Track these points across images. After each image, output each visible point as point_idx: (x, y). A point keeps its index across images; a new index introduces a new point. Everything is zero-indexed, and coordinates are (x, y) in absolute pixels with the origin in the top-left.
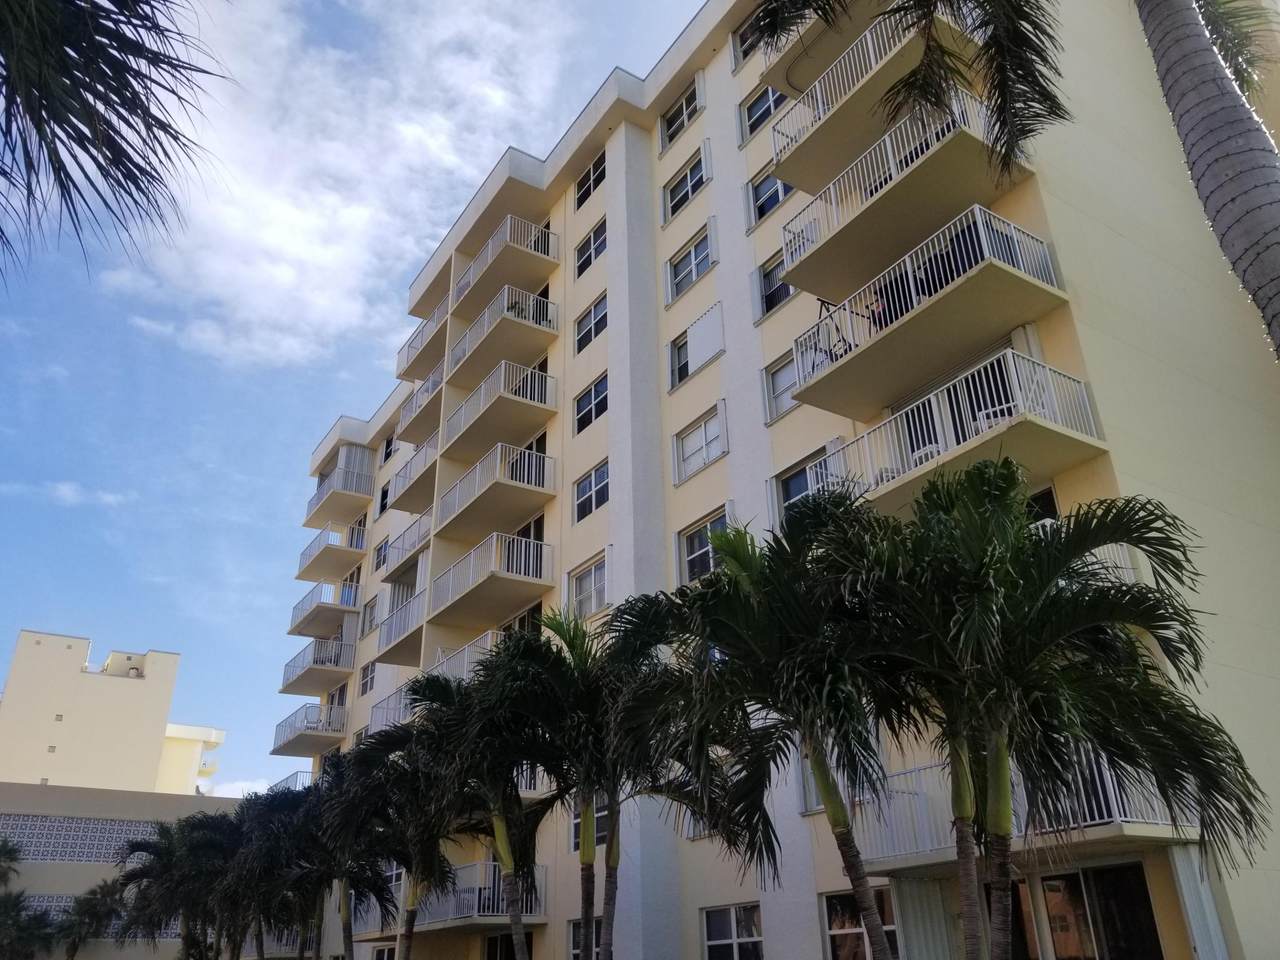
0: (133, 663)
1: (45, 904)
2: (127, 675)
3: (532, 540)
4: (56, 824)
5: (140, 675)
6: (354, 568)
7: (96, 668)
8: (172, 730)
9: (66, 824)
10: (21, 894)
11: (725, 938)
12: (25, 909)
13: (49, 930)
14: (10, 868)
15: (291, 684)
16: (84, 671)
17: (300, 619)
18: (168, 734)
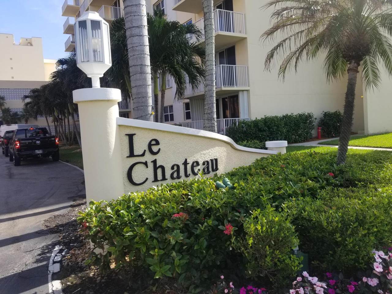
0: (28, 41)
1: (16, 110)
2: (28, 45)
3: (118, 7)
4: (12, 90)
5: (31, 45)
6: (78, 12)
7: (17, 43)
8: (45, 61)
9: (15, 91)
10: (9, 108)
11: (167, 113)
12: (11, 111)
13: (19, 116)
14: (3, 102)
15: (68, 48)
16: (14, 44)
17: (65, 29)
18: (44, 62)
